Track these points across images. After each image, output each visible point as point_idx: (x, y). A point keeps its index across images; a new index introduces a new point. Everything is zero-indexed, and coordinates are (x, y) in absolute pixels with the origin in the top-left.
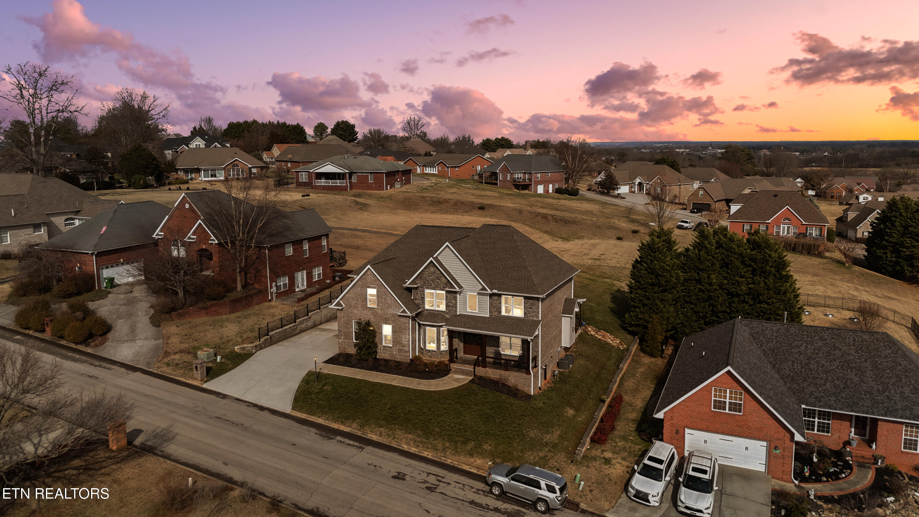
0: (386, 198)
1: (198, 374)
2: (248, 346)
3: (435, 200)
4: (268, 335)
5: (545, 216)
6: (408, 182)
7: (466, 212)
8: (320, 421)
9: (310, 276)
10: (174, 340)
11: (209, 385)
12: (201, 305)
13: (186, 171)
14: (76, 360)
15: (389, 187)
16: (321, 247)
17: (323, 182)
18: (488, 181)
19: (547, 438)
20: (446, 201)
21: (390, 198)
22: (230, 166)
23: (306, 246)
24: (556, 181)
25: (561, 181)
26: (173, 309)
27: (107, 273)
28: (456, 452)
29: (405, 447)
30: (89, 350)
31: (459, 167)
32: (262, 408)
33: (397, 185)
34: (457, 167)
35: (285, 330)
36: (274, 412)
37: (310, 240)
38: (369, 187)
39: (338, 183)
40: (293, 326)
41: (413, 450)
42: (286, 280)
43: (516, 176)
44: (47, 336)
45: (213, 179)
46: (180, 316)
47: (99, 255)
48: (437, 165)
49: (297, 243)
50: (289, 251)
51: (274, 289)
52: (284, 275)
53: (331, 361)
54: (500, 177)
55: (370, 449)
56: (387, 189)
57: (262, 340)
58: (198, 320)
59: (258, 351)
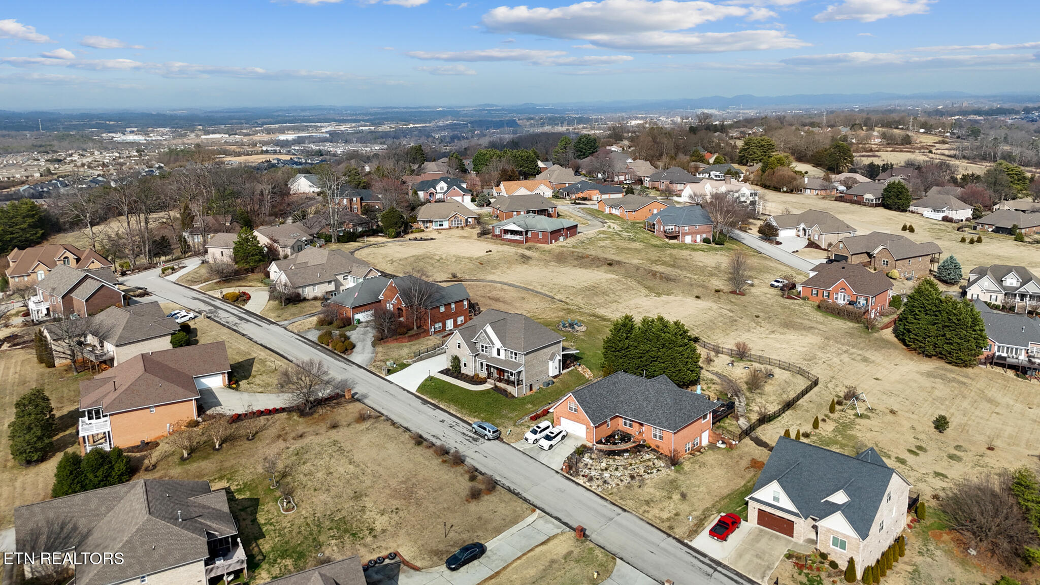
0: (547, 250)
1: (384, 372)
2: (410, 361)
3: (580, 255)
5: (654, 274)
6: (573, 235)
7: (598, 267)
8: (425, 397)
9: (455, 322)
10: (379, 355)
11: (388, 378)
12: (395, 337)
13: (423, 222)
14: (339, 361)
15: (554, 240)
16: (464, 305)
17: (508, 236)
18: (649, 229)
19: (510, 415)
20: (587, 256)
21: (549, 250)
22: (453, 219)
23: (453, 306)
24: (704, 233)
25: (709, 232)
26: (382, 339)
27: (357, 316)
28: (469, 416)
29: (452, 412)
30: (345, 356)
31: (636, 211)
32: (404, 390)
33: (561, 239)
35: (430, 353)
36: (408, 392)
37: (455, 303)
38: (539, 242)
39: (517, 237)
40: (433, 352)
41: (454, 413)
42: (440, 324)
43: (668, 228)
44: (330, 348)
45: (441, 227)
46: (384, 342)
47: (354, 308)
48: (619, 208)
49: (448, 305)
50: (442, 309)
51: (433, 330)
52: (439, 322)
53: (441, 372)
54: (657, 227)
55: (438, 410)
56: (551, 243)
57: (417, 357)
58: (392, 345)
59: (414, 363)
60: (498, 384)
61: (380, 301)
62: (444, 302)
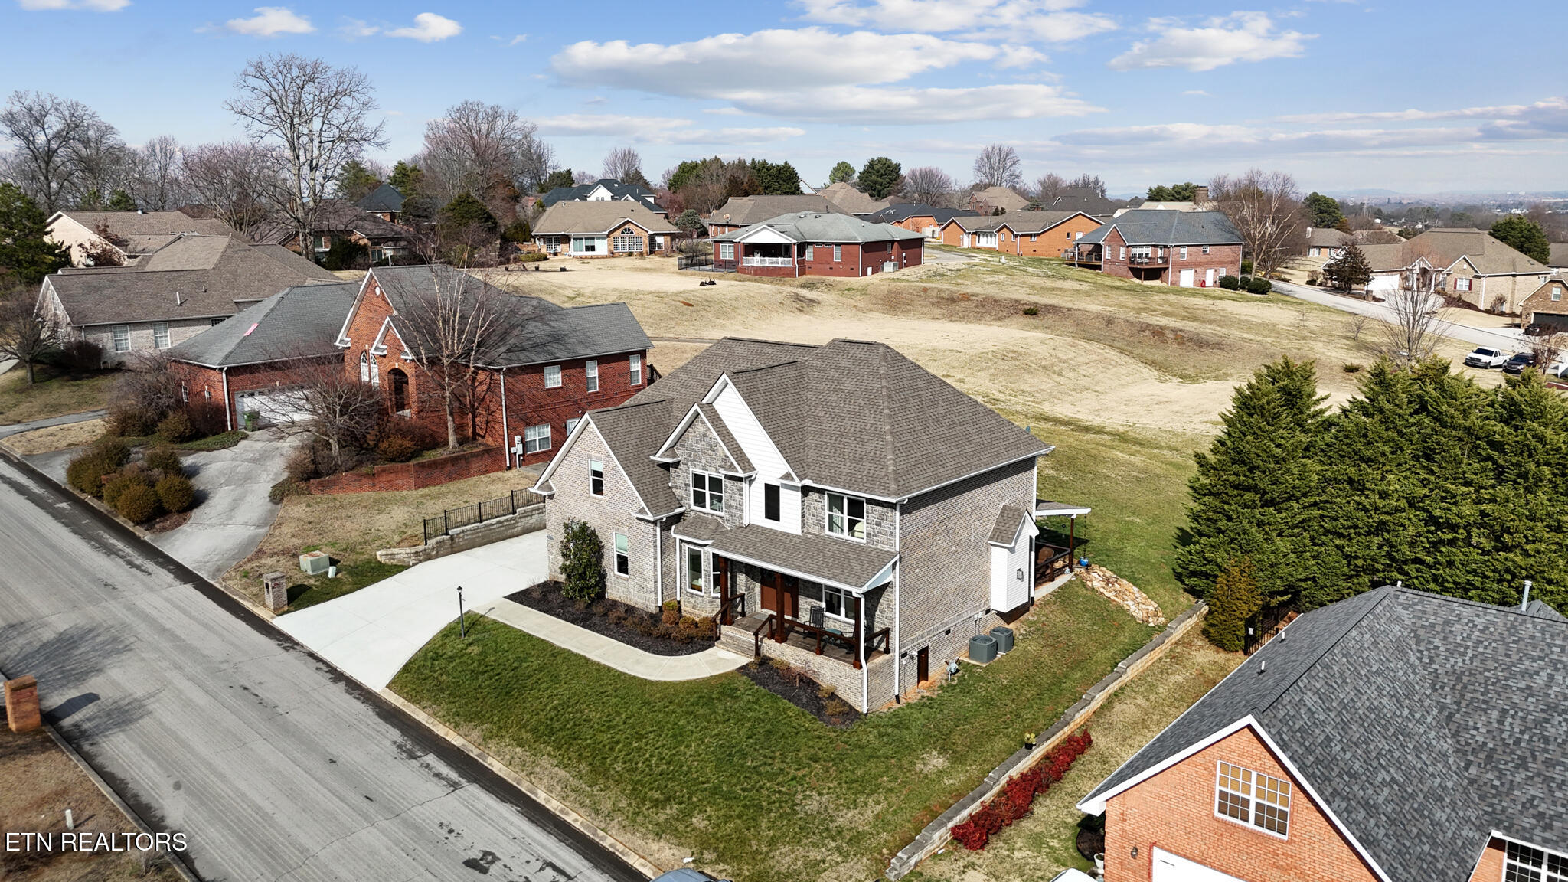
0: (858, 290)
2: (402, 553)
3: (945, 295)
4: (447, 534)
5: (1159, 332)
6: (916, 261)
7: (999, 319)
8: (420, 715)
10: (286, 530)
11: (286, 623)
12: (365, 470)
13: (548, 240)
14: (110, 551)
15: (870, 270)
16: (631, 374)
17: (756, 261)
18: (1084, 261)
19: (846, 818)
20: (966, 297)
21: (863, 290)
22: (618, 233)
23: (593, 372)
24: (1222, 264)
25: (1234, 263)
26: (316, 474)
27: (249, 403)
28: (633, 822)
29: (541, 797)
30: (147, 537)
31: (1039, 235)
32: (337, 676)
33: (888, 267)
34: (1035, 235)
35: (486, 526)
36: (354, 687)
37: (602, 360)
38: (833, 271)
39: (780, 262)
40: (507, 520)
41: (554, 805)
42: (547, 431)
43: (1137, 251)
44: (103, 506)
45: (590, 253)
46: (324, 487)
47: (232, 372)
48: (998, 231)
49: (573, 365)
50: (554, 379)
51: (518, 449)
52: (542, 421)
54: (1107, 254)
55: (473, 791)
56: (865, 274)
57: (431, 542)
58: (351, 496)
59: (421, 562)
60: (773, 649)
61: (340, 357)
62: (563, 355)
